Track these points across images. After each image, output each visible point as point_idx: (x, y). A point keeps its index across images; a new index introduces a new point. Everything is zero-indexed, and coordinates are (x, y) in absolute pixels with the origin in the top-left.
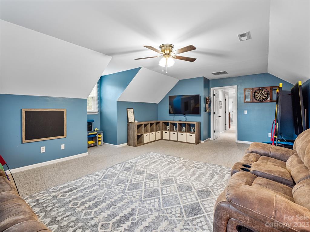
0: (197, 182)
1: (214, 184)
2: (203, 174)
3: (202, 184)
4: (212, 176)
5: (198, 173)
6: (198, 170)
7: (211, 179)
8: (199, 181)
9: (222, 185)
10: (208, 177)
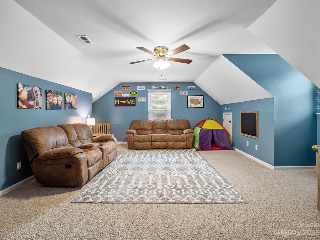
0: (131, 174)
1: (117, 175)
2: (128, 182)
3: (126, 174)
4: (118, 183)
5: (133, 182)
6: (135, 186)
7: (119, 179)
8: (129, 175)
9: (109, 177)
10: (122, 180)
